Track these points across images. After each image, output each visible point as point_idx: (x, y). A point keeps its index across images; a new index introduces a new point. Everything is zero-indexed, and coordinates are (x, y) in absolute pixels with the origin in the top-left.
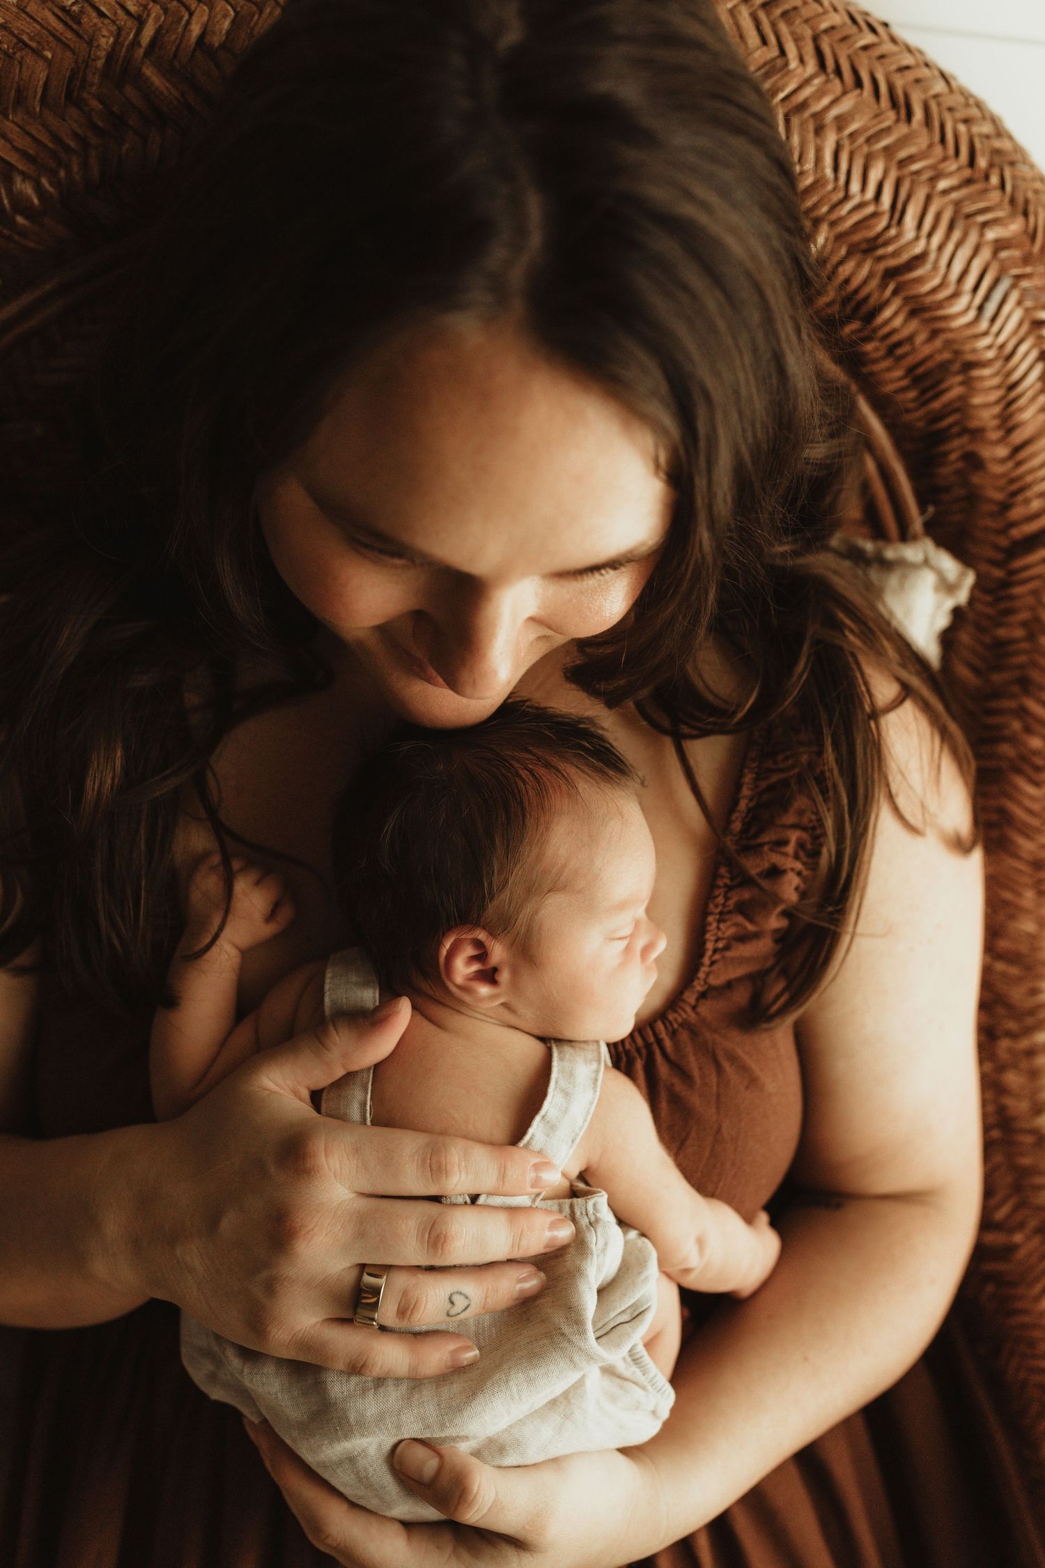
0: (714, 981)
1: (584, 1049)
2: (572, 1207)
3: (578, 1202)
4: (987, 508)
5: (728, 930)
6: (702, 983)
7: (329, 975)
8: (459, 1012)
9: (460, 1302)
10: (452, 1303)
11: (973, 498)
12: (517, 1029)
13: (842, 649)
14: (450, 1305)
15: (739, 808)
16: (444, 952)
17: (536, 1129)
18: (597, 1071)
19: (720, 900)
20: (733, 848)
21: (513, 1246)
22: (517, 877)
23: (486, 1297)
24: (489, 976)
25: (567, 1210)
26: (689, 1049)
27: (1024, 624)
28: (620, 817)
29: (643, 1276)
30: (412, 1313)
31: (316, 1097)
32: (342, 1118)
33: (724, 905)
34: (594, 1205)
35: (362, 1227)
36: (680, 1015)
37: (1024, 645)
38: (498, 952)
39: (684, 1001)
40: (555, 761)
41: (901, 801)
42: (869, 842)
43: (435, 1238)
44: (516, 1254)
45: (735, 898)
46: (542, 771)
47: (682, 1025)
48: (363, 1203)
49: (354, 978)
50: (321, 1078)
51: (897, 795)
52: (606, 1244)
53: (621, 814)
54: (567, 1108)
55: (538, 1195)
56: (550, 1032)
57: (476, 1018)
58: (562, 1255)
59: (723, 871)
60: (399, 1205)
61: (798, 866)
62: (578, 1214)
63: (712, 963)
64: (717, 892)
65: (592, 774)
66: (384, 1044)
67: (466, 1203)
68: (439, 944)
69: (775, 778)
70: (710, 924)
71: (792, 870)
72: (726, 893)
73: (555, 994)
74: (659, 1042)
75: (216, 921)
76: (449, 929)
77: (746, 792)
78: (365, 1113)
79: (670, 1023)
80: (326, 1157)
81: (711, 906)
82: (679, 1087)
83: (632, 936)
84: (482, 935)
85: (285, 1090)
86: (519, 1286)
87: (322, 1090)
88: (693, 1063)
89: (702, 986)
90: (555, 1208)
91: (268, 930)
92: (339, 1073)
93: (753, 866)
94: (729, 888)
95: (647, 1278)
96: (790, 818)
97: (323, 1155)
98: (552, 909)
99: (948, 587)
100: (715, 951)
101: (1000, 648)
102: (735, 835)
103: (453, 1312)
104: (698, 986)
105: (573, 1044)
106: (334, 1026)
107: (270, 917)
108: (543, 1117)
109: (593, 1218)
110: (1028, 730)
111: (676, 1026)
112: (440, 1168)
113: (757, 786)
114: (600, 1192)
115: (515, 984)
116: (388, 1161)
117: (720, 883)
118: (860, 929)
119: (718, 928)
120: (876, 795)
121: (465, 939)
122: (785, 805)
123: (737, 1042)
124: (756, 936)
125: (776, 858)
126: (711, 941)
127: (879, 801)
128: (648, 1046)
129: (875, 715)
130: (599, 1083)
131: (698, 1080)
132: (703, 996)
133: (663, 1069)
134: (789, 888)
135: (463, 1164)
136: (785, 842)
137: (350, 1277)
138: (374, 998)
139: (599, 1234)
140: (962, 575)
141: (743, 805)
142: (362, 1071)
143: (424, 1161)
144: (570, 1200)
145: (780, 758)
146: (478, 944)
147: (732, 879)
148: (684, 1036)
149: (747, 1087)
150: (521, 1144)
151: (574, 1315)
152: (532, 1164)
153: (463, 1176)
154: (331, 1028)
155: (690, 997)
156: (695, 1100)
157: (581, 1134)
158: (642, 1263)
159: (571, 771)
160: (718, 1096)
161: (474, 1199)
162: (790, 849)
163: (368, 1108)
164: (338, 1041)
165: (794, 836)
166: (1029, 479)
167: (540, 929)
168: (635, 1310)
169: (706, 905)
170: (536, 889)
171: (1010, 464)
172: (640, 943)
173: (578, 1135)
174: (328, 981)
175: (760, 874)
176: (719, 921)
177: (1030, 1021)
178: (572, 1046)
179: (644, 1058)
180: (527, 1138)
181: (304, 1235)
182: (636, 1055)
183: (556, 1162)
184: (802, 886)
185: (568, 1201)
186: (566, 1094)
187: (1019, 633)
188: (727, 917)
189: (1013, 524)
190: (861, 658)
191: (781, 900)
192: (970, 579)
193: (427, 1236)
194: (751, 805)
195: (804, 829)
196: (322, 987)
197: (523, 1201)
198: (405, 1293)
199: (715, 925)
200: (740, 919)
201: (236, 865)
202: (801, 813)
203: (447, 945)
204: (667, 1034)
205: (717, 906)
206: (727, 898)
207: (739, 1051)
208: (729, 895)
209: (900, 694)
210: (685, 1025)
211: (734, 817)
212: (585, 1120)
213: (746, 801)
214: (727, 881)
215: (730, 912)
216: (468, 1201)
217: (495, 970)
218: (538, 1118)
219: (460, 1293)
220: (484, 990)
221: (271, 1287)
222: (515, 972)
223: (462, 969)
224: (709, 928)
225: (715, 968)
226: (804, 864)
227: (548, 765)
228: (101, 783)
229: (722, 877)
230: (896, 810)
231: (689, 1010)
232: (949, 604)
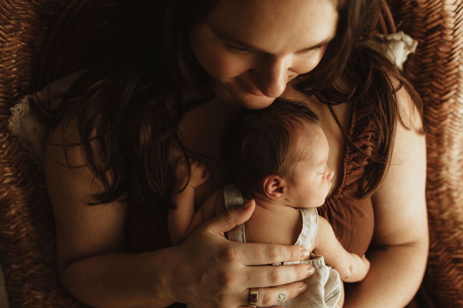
0: (347, 184)
1: (311, 211)
2: (313, 262)
3: (315, 260)
4: (419, 19)
5: (351, 167)
6: (344, 185)
7: (225, 194)
8: (270, 202)
9: (282, 297)
10: (280, 297)
11: (414, 16)
12: (289, 206)
13: (381, 71)
14: (279, 298)
15: (352, 127)
16: (265, 184)
17: (300, 238)
18: (317, 218)
19: (348, 157)
20: (351, 140)
21: (297, 277)
22: (288, 156)
23: (290, 294)
24: (280, 190)
25: (311, 263)
26: (341, 207)
27: (431, 57)
28: (318, 134)
29: (336, 282)
30: (267, 302)
31: (226, 234)
32: (236, 240)
33: (349, 159)
34: (320, 261)
35: (249, 276)
36: (338, 196)
37: (432, 64)
38: (283, 182)
39: (339, 191)
40: (296, 117)
41: (403, 120)
42: (394, 134)
43: (273, 277)
44: (298, 280)
45: (352, 156)
46: (293, 121)
47: (338, 199)
48: (248, 269)
49: (234, 194)
50: (228, 228)
51: (402, 118)
52: (325, 273)
53: (318, 133)
54: (309, 231)
55: (302, 260)
56: (301, 206)
57: (276, 204)
58: (311, 278)
59: (348, 148)
60: (260, 268)
61: (372, 144)
62: (315, 264)
63: (346, 178)
64: (346, 155)
65: (308, 120)
66: (247, 216)
67: (280, 265)
68: (263, 181)
69: (362, 116)
70: (345, 166)
71: (370, 145)
72: (350, 155)
73: (302, 194)
74: (332, 205)
75: (186, 179)
76: (266, 176)
77: (353, 121)
78: (244, 238)
79: (335, 199)
80: (235, 255)
81: (345, 160)
82: (339, 219)
83: (324, 172)
84: (277, 177)
85: (216, 233)
86: (299, 289)
87: (228, 232)
88: (343, 211)
89: (344, 186)
90: (308, 263)
91: (202, 181)
92: (234, 226)
93: (358, 145)
94: (350, 153)
95: (337, 282)
96: (369, 129)
97: (234, 254)
98: (300, 166)
99: (408, 47)
100: (347, 174)
101: (423, 66)
102: (351, 136)
103: (280, 300)
104: (343, 186)
105: (307, 209)
106: (230, 211)
107: (203, 177)
108: (302, 235)
109: (320, 265)
110: (433, 92)
111: (336, 200)
112: (272, 255)
113: (357, 119)
114: (321, 257)
115: (288, 192)
116: (255, 254)
117: (347, 152)
118: (391, 163)
119: (347, 167)
120: (396, 120)
121: (272, 179)
122: (367, 124)
123: (355, 203)
124: (359, 168)
125: (365, 142)
126: (345, 171)
127: (396, 121)
128: (328, 207)
129: (394, 92)
130: (318, 222)
131: (345, 217)
132: (344, 189)
133: (334, 214)
134: (369, 152)
135: (279, 253)
136: (367, 137)
137: (246, 293)
138: (242, 200)
139: (323, 270)
140: (413, 43)
141: (353, 126)
142: (241, 225)
143: (267, 253)
144: (312, 260)
145: (364, 109)
146: (276, 180)
147: (351, 150)
148: (339, 202)
149: (360, 217)
150: (296, 244)
151: (318, 297)
152: (300, 250)
153: (280, 257)
154: (230, 212)
155: (340, 190)
156: (344, 223)
157: (314, 239)
158: (335, 278)
159: (302, 120)
160: (351, 220)
161: (282, 263)
162: (369, 139)
163: (244, 237)
164: (233, 216)
165: (370, 134)
166: (434, 8)
167: (296, 173)
168: (335, 293)
169: (343, 160)
170: (293, 161)
171: (427, 4)
172: (326, 174)
173: (313, 239)
174: (225, 196)
175: (360, 148)
176: (347, 164)
177: (436, 185)
178: (307, 210)
179: (327, 211)
180: (297, 242)
181: (231, 281)
182: (325, 210)
183: (307, 249)
184: (373, 150)
185: (311, 261)
186: (309, 227)
187: (430, 60)
188: (350, 163)
189: (428, 24)
190: (388, 73)
191: (367, 156)
192: (416, 44)
193: (270, 277)
194: (355, 125)
195: (373, 132)
196: (224, 198)
197: (298, 262)
198: (265, 296)
199: (346, 166)
200: (354, 163)
201: (190, 160)
202: (372, 126)
203: (266, 181)
204: (334, 202)
205: (347, 160)
206: (350, 157)
207: (357, 206)
208: (350, 156)
209: (400, 84)
210: (339, 199)
211: (350, 130)
212: (315, 234)
213: (354, 124)
214: (350, 151)
215: (351, 161)
216: (281, 264)
217: (282, 188)
218: (300, 235)
219: (282, 294)
220: (279, 195)
221: (221, 298)
222: (289, 188)
223: (271, 189)
224: (345, 167)
225: (347, 179)
226: (373, 143)
227: (294, 119)
228: (145, 137)
229: (348, 150)
230: (402, 123)
231: (340, 194)
232: (408, 52)
